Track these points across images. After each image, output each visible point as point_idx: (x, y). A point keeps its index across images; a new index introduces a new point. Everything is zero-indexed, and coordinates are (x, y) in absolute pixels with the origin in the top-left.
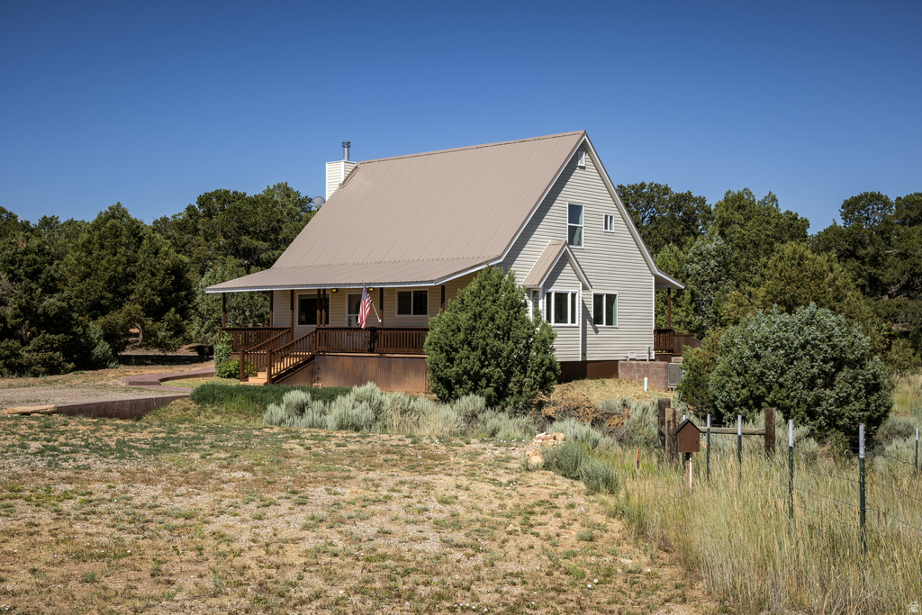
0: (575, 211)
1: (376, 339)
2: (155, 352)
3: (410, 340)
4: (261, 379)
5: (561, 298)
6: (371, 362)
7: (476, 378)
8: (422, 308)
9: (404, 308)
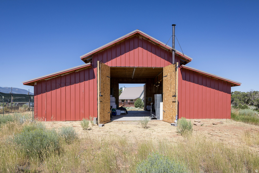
4: (120, 106)
8: (132, 101)
9: (131, 101)
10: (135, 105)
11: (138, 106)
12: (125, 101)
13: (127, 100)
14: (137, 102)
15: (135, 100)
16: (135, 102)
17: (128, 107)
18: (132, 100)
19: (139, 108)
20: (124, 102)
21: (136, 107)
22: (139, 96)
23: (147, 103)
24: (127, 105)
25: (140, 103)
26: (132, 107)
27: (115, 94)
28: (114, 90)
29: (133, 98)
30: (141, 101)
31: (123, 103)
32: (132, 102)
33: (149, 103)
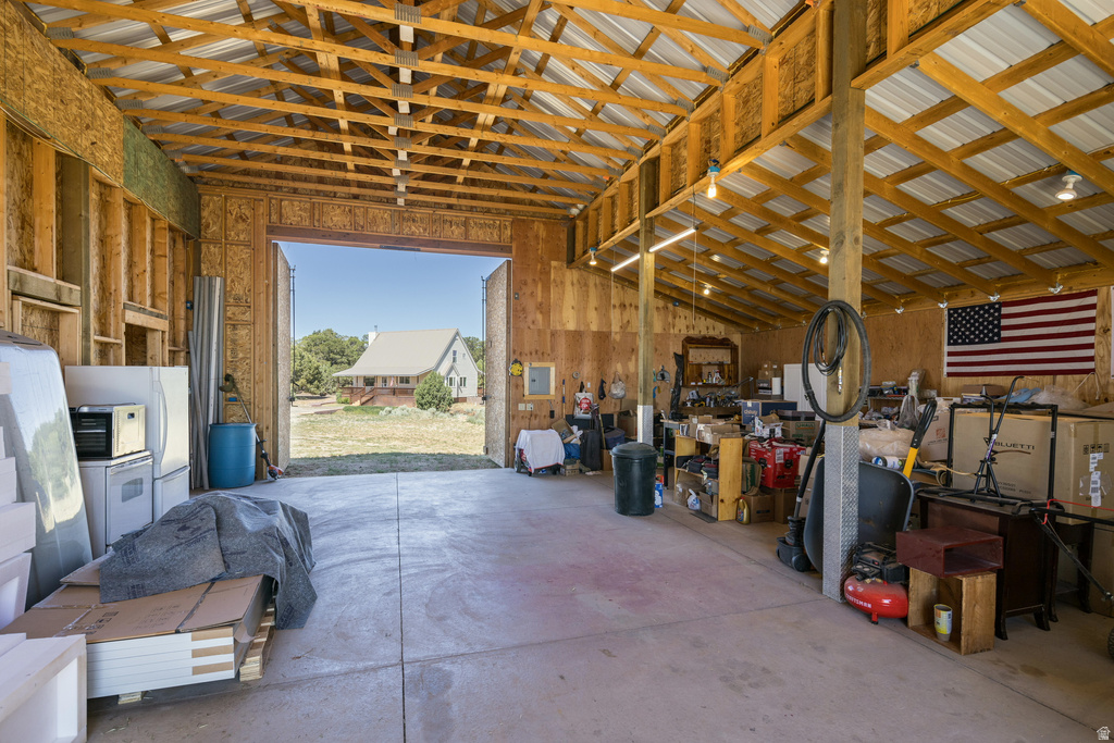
0: (455, 352)
1: (394, 392)
2: (310, 395)
3: (407, 392)
4: (357, 404)
5: (451, 379)
6: (394, 399)
7: (430, 403)
8: (407, 382)
9: (402, 382)
10: (416, 397)
11: (430, 404)
12: (379, 384)
13: (385, 380)
14: (427, 386)
15: (418, 378)
16: (419, 387)
17: (388, 409)
18: (405, 380)
19: (433, 409)
20: (372, 384)
21: (422, 405)
22: (432, 365)
23: (521, 407)
24: (385, 398)
25: (438, 391)
26: (404, 406)
27: (242, 332)
28: (225, 293)
29: (411, 370)
30: (442, 383)
31: (368, 388)
32: (404, 385)
33: (530, 407)
